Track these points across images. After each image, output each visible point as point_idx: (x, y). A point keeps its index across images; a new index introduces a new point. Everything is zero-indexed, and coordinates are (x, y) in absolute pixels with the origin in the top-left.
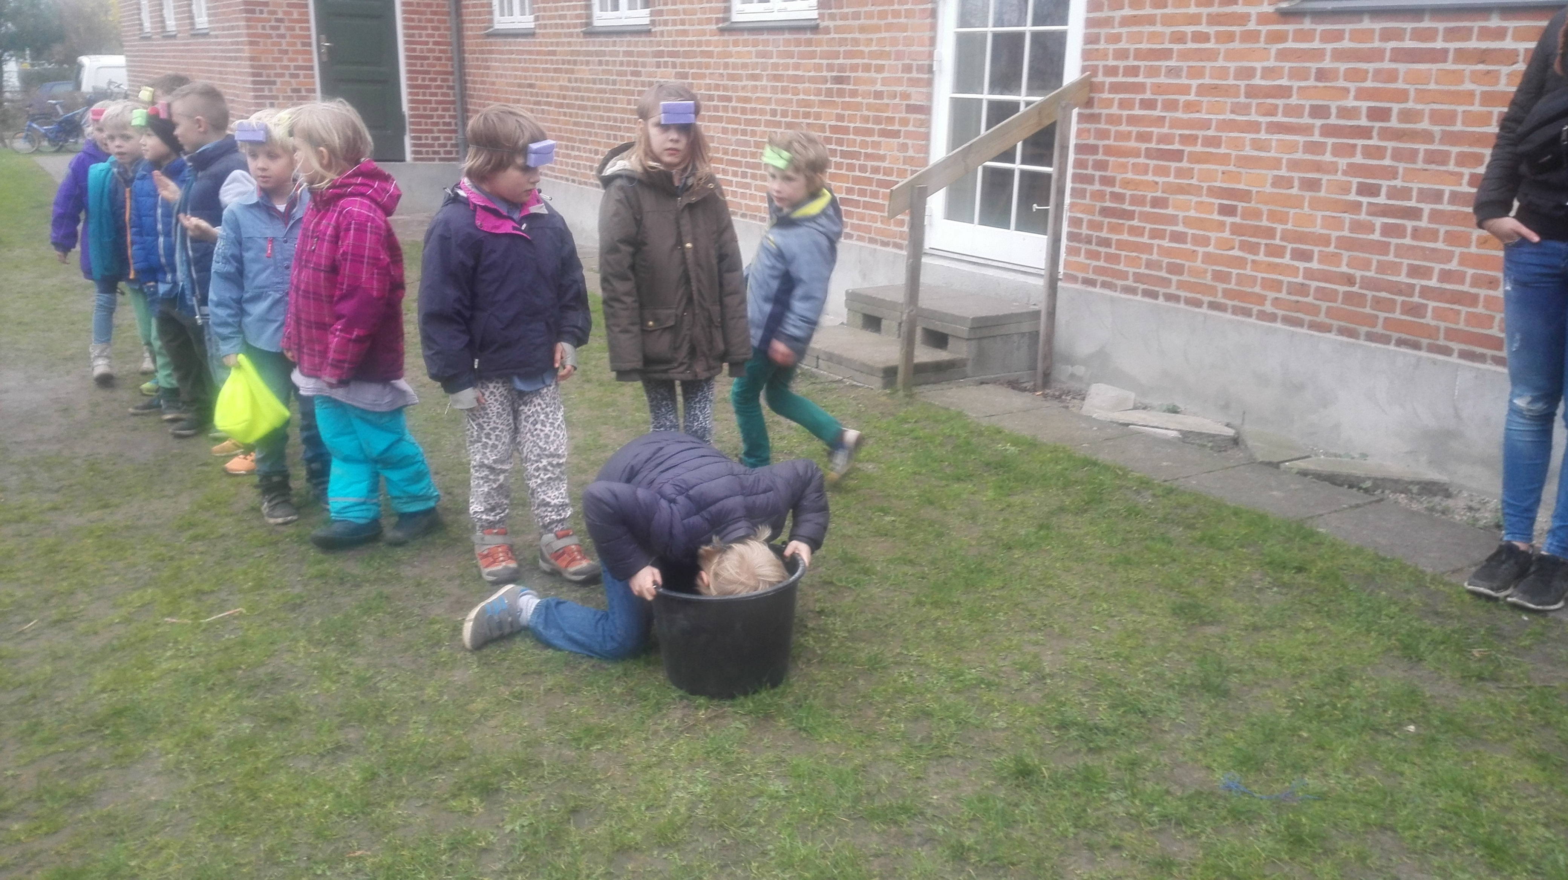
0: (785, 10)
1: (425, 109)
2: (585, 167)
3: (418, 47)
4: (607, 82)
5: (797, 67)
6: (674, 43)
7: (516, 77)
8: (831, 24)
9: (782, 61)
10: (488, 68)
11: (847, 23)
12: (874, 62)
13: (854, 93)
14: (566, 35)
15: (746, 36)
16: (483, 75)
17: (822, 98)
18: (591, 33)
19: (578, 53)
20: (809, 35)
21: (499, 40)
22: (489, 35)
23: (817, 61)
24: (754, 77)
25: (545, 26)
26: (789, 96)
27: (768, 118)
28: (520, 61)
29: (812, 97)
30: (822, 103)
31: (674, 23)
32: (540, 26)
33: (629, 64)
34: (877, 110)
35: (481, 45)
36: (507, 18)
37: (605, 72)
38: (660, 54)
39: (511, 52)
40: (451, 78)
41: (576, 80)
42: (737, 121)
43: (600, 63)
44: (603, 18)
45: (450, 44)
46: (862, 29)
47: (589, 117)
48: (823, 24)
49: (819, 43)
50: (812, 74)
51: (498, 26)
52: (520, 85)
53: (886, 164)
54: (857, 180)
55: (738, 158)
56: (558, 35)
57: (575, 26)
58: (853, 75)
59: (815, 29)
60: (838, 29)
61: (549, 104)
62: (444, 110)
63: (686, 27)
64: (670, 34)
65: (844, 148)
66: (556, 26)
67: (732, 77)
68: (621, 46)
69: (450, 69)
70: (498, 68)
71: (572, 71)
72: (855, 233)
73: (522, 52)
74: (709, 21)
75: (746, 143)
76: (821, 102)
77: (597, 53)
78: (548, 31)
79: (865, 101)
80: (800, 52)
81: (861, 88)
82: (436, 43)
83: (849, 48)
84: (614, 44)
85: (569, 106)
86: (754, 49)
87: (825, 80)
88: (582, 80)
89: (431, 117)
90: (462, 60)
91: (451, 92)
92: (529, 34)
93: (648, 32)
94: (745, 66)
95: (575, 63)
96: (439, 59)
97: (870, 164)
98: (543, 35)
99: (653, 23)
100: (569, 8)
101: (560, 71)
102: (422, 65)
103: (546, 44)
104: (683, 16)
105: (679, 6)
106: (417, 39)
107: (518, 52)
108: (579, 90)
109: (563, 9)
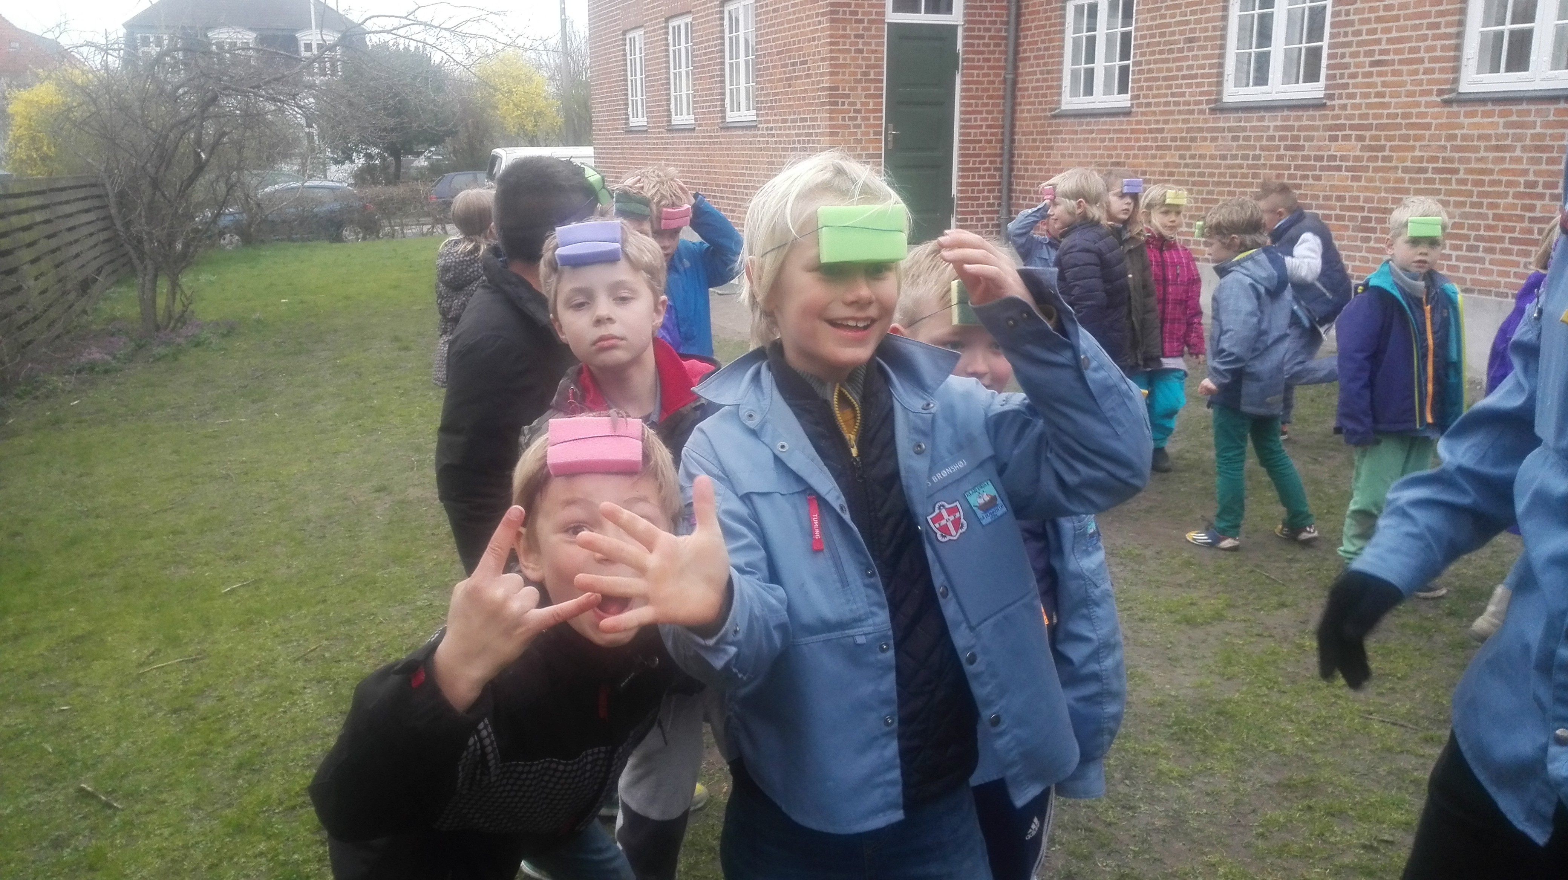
1: (973, 192)
6: (1363, 116)
9: (1552, 131)
10: (1052, 148)
15: (1486, 107)
16: (1040, 156)
18: (1220, 109)
19: (1201, 130)
21: (1071, 120)
22: (1055, 117)
24: (1499, 148)
25: (1148, 105)
31: (1366, 96)
32: (1140, 105)
33: (1283, 138)
35: (1043, 126)
36: (1084, 99)
37: (1239, 147)
38: (1338, 127)
39: (1092, 132)
40: (998, 160)
41: (1193, 157)
43: (1235, 139)
44: (1237, 94)
45: (1002, 127)
51: (1064, 107)
56: (1170, 113)
57: (1199, 103)
62: (989, 191)
63: (1386, 100)
64: (1357, 107)
66: (1167, 104)
67: (1459, 149)
68: (1272, 121)
69: (998, 151)
70: (1068, 148)
73: (1108, 131)
74: (1429, 93)
77: (1230, 129)
78: (1153, 109)
82: (989, 127)
84: (1262, 119)
86: (1502, 120)
88: (1202, 157)
89: (978, 199)
90: (1013, 141)
91: (998, 173)
92: (1127, 113)
93: (1323, 106)
94: (1484, 137)
95: (1194, 139)
96: (990, 142)
98: (1144, 114)
99: (1330, 97)
100: (1189, 86)
101: (1169, 148)
102: (974, 149)
103: (1148, 123)
104: (1380, 89)
105: (1375, 79)
106: (973, 123)
107: (1100, 131)
108: (1198, 166)
109: (1181, 86)
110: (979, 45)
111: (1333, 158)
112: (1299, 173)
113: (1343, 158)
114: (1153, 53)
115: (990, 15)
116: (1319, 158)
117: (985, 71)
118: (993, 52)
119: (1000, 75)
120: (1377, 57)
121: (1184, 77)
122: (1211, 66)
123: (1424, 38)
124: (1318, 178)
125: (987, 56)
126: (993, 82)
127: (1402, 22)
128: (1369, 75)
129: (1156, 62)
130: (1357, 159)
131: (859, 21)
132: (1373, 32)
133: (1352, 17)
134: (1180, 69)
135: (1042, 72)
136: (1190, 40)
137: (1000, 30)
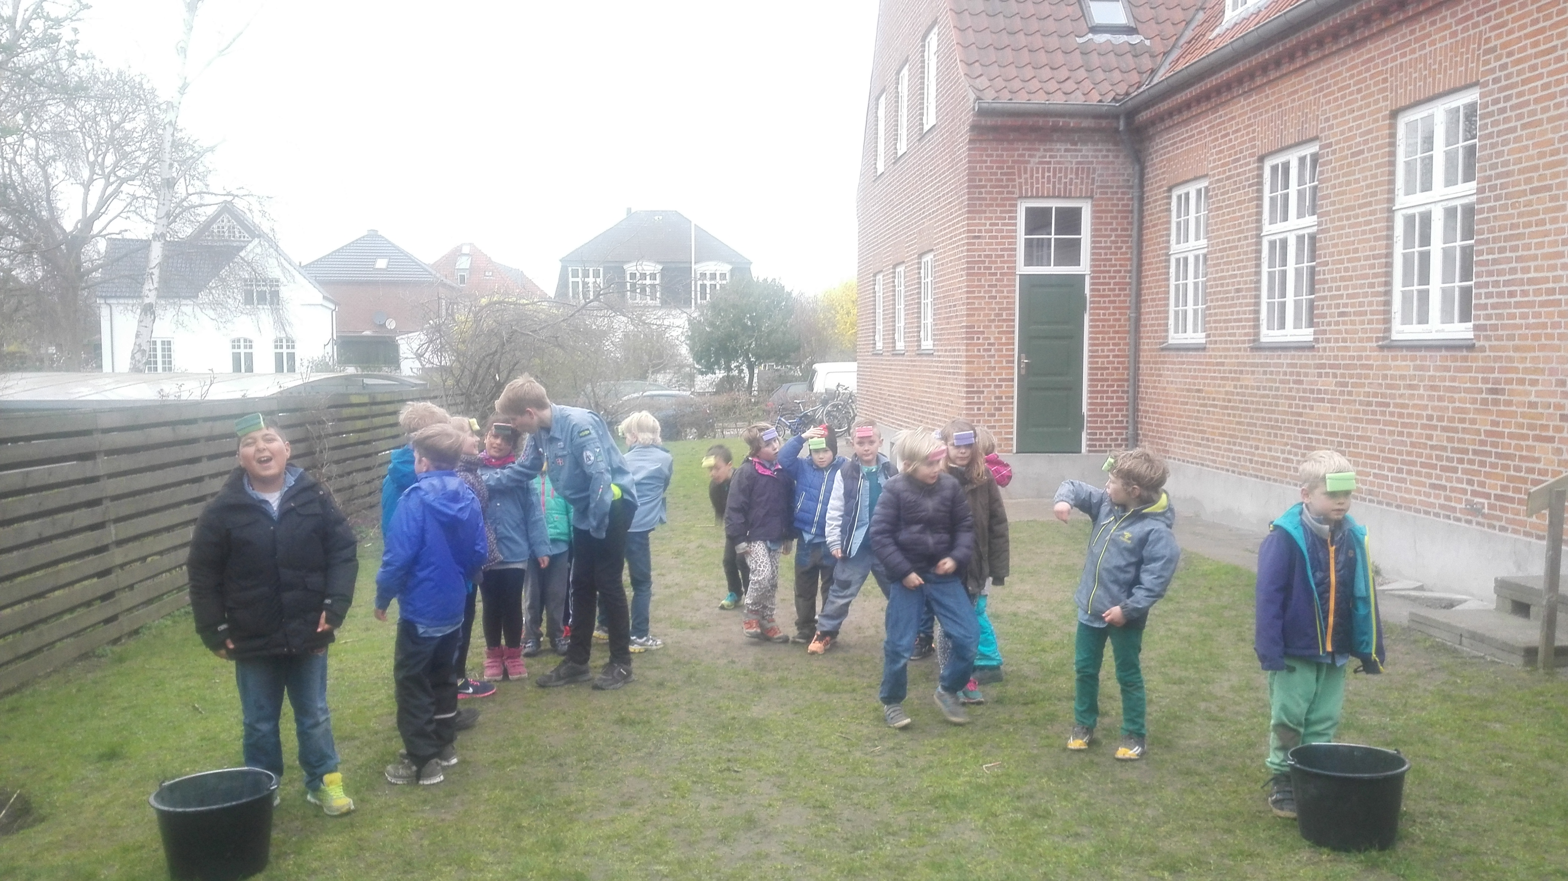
0: (1443, 331)
1: (1101, 410)
2: (1245, 460)
3: (1100, 360)
4: (1271, 389)
5: (1453, 379)
6: (1336, 357)
7: (1185, 383)
8: (1487, 344)
9: (1438, 374)
10: (1160, 376)
11: (1502, 343)
12: (1528, 377)
13: (1509, 403)
14: (1234, 349)
15: (1404, 353)
16: (1155, 381)
17: (1478, 406)
18: (1257, 347)
19: (1245, 364)
20: (1465, 353)
21: (1172, 353)
22: (1162, 349)
23: (1473, 375)
24: (1411, 387)
25: (1216, 342)
26: (1446, 404)
27: (1425, 421)
28: (1190, 371)
29: (1468, 405)
30: (1477, 411)
31: (1336, 340)
32: (1211, 342)
33: (1292, 374)
34: (1532, 418)
35: (1156, 357)
36: (1181, 335)
37: (1268, 380)
38: (1323, 366)
39: (1183, 363)
40: (1126, 384)
41: (1241, 386)
42: (1395, 424)
43: (1265, 373)
44: (1268, 335)
45: (1128, 356)
46: (1516, 349)
47: (1252, 417)
48: (1478, 344)
49: (1475, 360)
50: (1468, 385)
51: (1171, 341)
52: (1188, 390)
53: (1541, 466)
54: (1511, 479)
55: (1395, 456)
56: (1228, 350)
57: (1244, 342)
58: (1507, 387)
59: (1471, 347)
60: (1492, 348)
61: (1215, 406)
62: (1117, 410)
63: (1348, 344)
64: (1332, 349)
65: (1499, 450)
66: (1226, 342)
67: (1389, 387)
68: (1285, 359)
69: (1126, 377)
70: (1170, 376)
71: (1238, 379)
72: (1510, 527)
73: (1192, 363)
74: (1370, 339)
75: (1403, 443)
76: (1475, 409)
77: (1262, 365)
78: (1218, 346)
79: (1519, 410)
80: (1455, 367)
81: (1515, 399)
82: (1115, 356)
83: (1504, 364)
84: (1279, 357)
85: (1233, 408)
86: (1412, 364)
87: (1480, 391)
88: (1247, 387)
89: (1107, 416)
90: (1137, 369)
91: (1125, 396)
92: (1201, 348)
93: (1311, 348)
94: (1402, 377)
95: (1241, 372)
96: (1117, 369)
97: (1524, 465)
98: (1213, 350)
99: (1316, 340)
100: (1238, 328)
101: (1227, 379)
102: (1102, 374)
103: (1216, 357)
104: (1344, 335)
105: (1341, 327)
106: (1100, 353)
107: (1189, 363)
108: (1244, 395)
109: (1233, 328)
110: (1104, 290)
111: (1319, 391)
112: (1301, 403)
113: (1326, 392)
114: (1217, 300)
115: (1115, 265)
116: (1312, 391)
117: (1111, 311)
118: (1119, 295)
119: (1126, 314)
120: (1342, 310)
121: (1236, 321)
122: (1250, 312)
123: (1366, 295)
124: (1312, 408)
125: (1112, 299)
126: (1119, 320)
127: (1354, 282)
128: (1337, 323)
129: (1219, 307)
130: (1334, 393)
131: (990, 274)
132: (1338, 288)
133: (1327, 276)
134: (1232, 313)
135: (1155, 312)
136: (1238, 291)
137: (1125, 277)
